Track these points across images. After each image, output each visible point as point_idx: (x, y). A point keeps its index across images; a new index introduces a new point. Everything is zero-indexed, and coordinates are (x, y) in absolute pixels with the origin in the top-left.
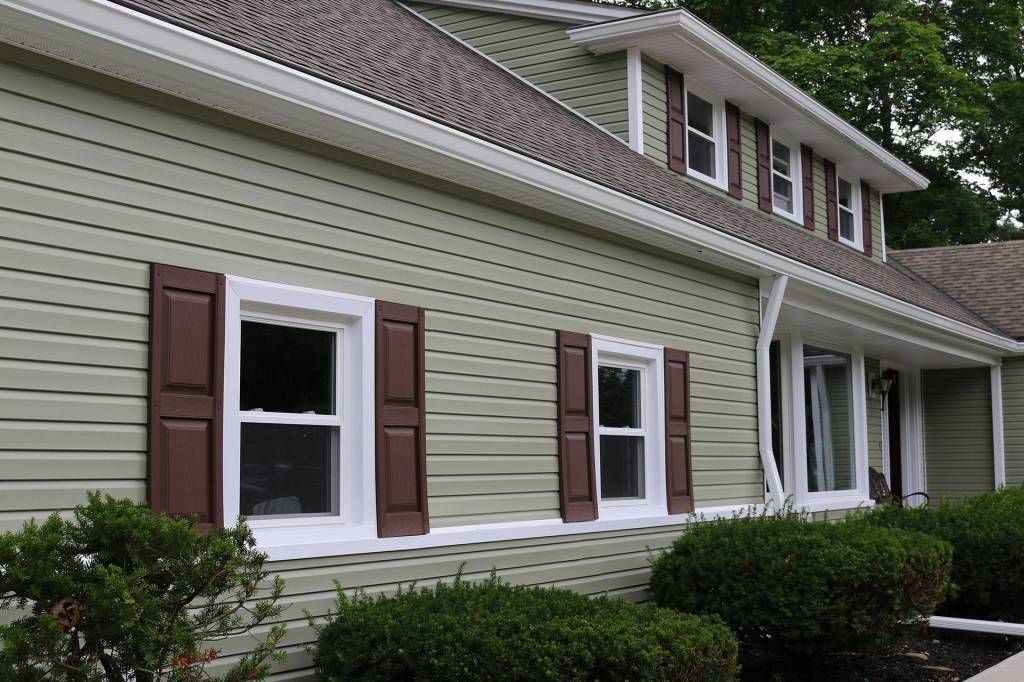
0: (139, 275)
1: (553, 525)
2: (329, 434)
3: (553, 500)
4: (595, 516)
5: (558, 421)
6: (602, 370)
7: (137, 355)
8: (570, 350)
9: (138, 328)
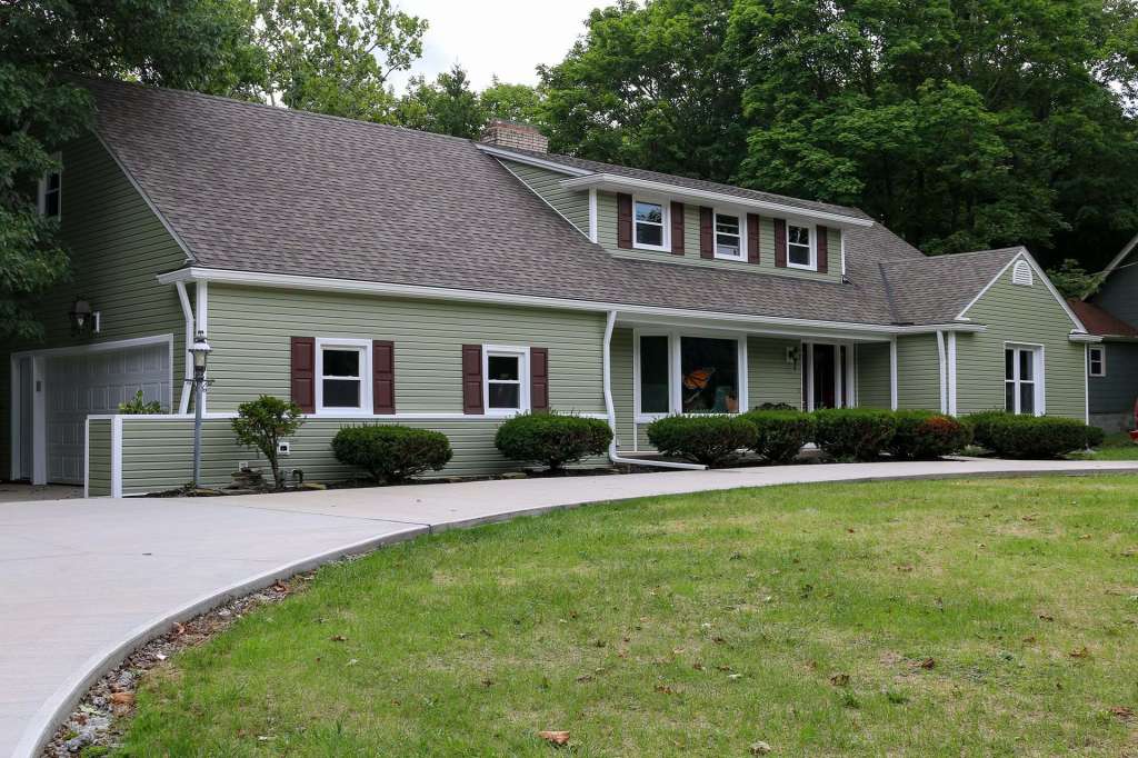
0: (288, 340)
1: (461, 415)
2: (357, 383)
3: (461, 407)
4: (483, 413)
5: (464, 377)
6: (491, 359)
7: (288, 361)
8: (471, 354)
9: (288, 354)
